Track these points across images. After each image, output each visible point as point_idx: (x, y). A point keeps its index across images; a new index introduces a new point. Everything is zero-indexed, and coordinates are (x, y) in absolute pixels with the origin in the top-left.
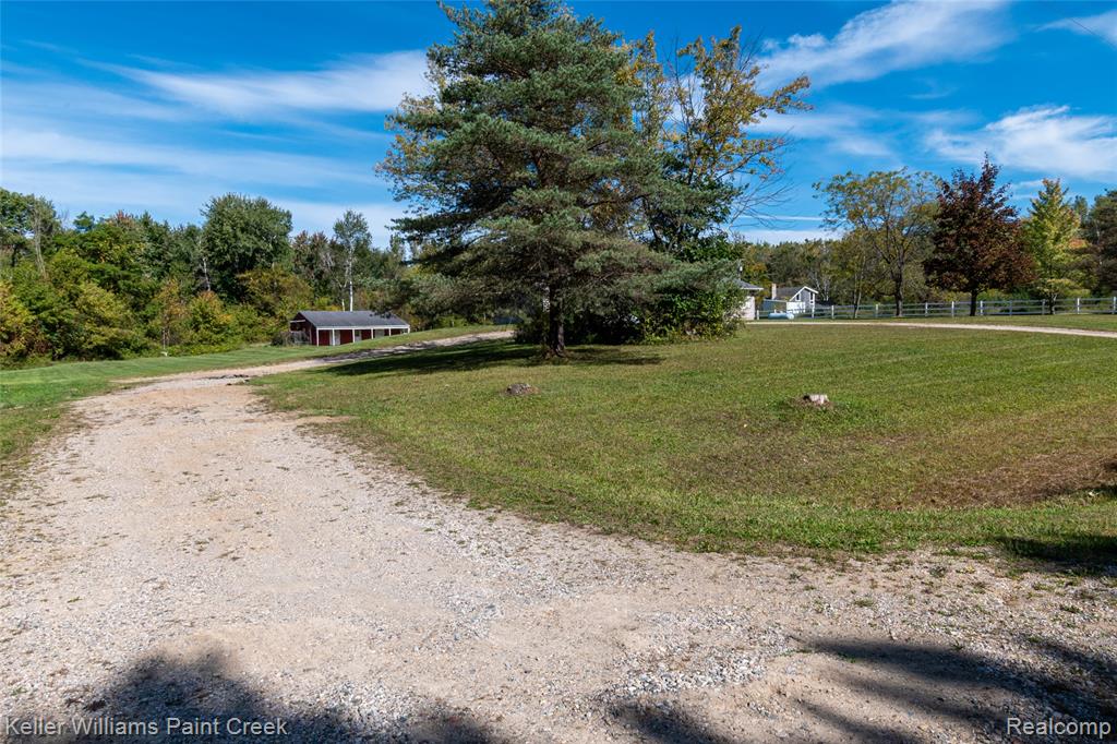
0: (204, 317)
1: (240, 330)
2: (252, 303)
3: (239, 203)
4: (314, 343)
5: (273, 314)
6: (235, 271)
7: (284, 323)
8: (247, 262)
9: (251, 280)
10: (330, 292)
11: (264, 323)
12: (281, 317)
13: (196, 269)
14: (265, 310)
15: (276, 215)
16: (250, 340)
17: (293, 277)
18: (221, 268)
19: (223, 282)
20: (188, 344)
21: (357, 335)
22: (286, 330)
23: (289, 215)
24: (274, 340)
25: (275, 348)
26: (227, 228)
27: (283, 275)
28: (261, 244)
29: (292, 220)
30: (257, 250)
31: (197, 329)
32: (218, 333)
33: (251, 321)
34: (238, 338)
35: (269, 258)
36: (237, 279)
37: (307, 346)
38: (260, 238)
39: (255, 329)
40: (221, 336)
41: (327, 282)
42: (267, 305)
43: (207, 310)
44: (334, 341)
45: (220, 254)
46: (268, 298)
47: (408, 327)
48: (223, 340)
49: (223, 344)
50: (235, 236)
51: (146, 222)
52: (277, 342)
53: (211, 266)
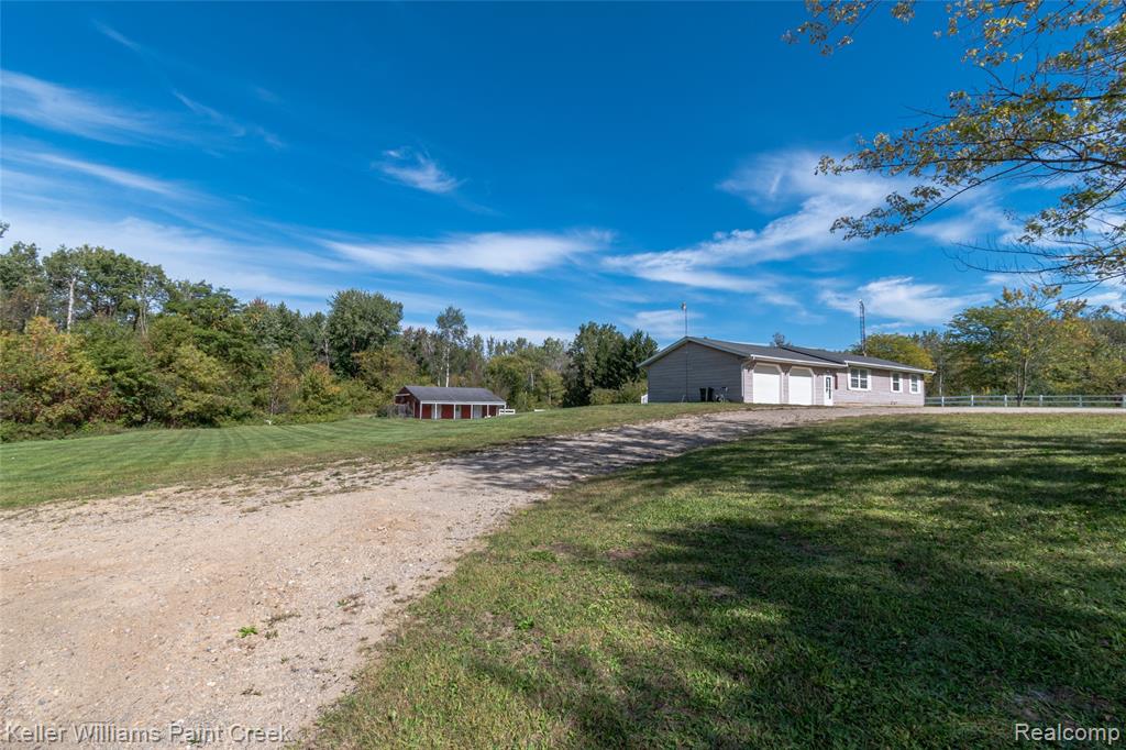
0: (313, 388)
1: (348, 401)
2: (363, 378)
3: (359, 296)
4: (417, 416)
5: (381, 389)
6: (351, 351)
7: (390, 397)
8: (362, 344)
9: (363, 358)
10: (429, 374)
11: (372, 396)
12: (388, 392)
13: (318, 349)
14: (374, 385)
15: (388, 306)
16: (357, 411)
17: (399, 358)
18: (340, 349)
19: (341, 360)
20: (295, 413)
21: (457, 410)
22: (391, 403)
23: (401, 307)
24: (378, 412)
25: (379, 419)
26: (348, 315)
27: (392, 356)
28: (376, 329)
29: (403, 310)
30: (371, 334)
31: (305, 398)
32: (327, 403)
33: (360, 395)
34: (347, 408)
35: (381, 342)
36: (353, 359)
37: (410, 419)
38: (375, 323)
39: (363, 401)
40: (330, 406)
41: (427, 365)
42: (376, 381)
43: (317, 381)
44: (436, 414)
45: (341, 337)
46: (377, 375)
47: (504, 404)
48: (330, 410)
49: (330, 414)
50: (354, 323)
51: (282, 310)
52: (382, 414)
53: (332, 346)
